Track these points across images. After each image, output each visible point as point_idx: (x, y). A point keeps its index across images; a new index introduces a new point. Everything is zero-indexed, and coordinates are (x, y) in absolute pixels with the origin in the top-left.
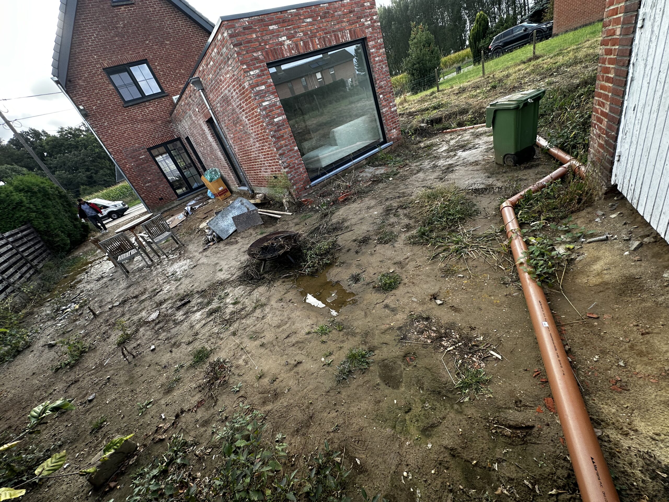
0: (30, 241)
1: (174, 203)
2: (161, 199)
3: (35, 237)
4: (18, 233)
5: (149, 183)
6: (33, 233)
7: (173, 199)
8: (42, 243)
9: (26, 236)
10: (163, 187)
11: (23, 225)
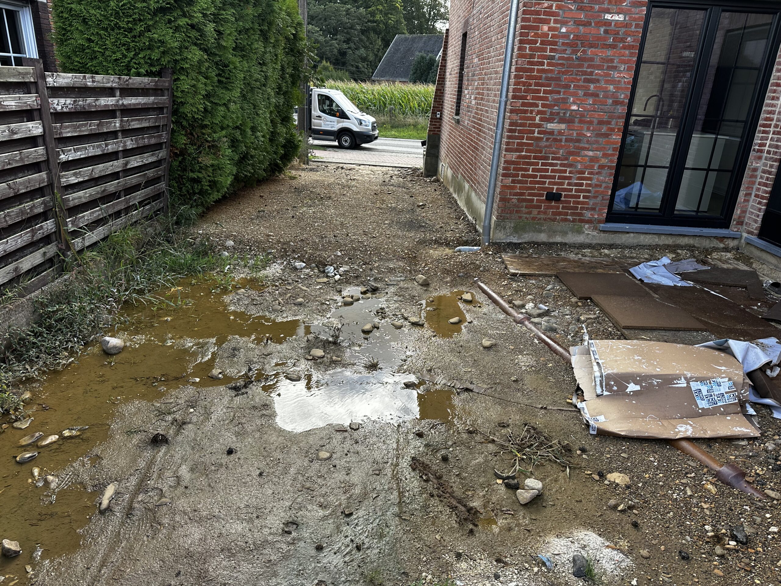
0: (127, 132)
1: (580, 232)
2: (553, 197)
3: (156, 128)
4: (109, 92)
5: (561, 121)
6: (160, 110)
7: (588, 215)
8: (162, 154)
9: (127, 111)
10: (593, 159)
11: (149, 74)
